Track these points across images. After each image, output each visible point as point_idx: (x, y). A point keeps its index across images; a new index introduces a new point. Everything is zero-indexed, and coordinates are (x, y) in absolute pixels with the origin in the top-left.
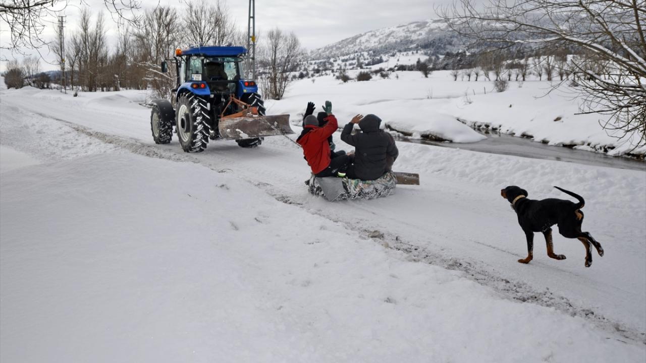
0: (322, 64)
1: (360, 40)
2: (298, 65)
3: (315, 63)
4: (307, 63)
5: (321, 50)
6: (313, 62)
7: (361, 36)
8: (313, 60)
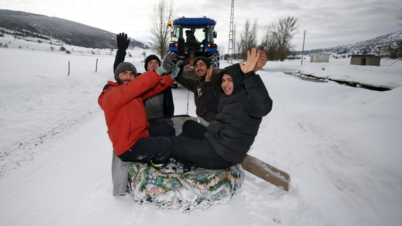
0: (363, 49)
1: (391, 37)
2: (348, 50)
3: (359, 49)
4: (354, 49)
5: (363, 42)
6: (358, 49)
7: (392, 34)
8: (358, 47)
